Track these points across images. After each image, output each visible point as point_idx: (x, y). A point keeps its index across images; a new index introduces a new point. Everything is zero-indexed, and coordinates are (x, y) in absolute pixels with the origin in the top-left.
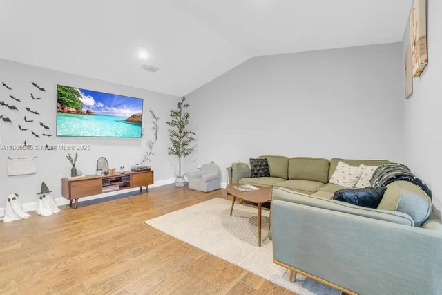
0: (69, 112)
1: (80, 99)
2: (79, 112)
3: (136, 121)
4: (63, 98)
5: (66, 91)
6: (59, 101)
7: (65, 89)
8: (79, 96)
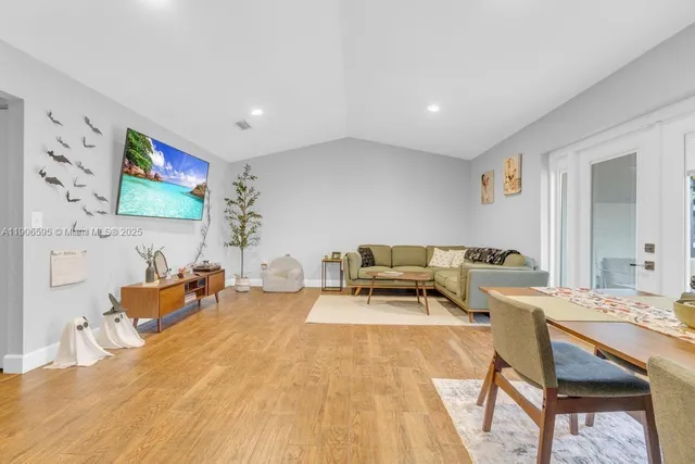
0: (136, 175)
1: (150, 155)
2: (147, 176)
3: (199, 194)
4: (133, 151)
5: (137, 139)
6: (128, 155)
7: (138, 136)
8: (150, 150)
